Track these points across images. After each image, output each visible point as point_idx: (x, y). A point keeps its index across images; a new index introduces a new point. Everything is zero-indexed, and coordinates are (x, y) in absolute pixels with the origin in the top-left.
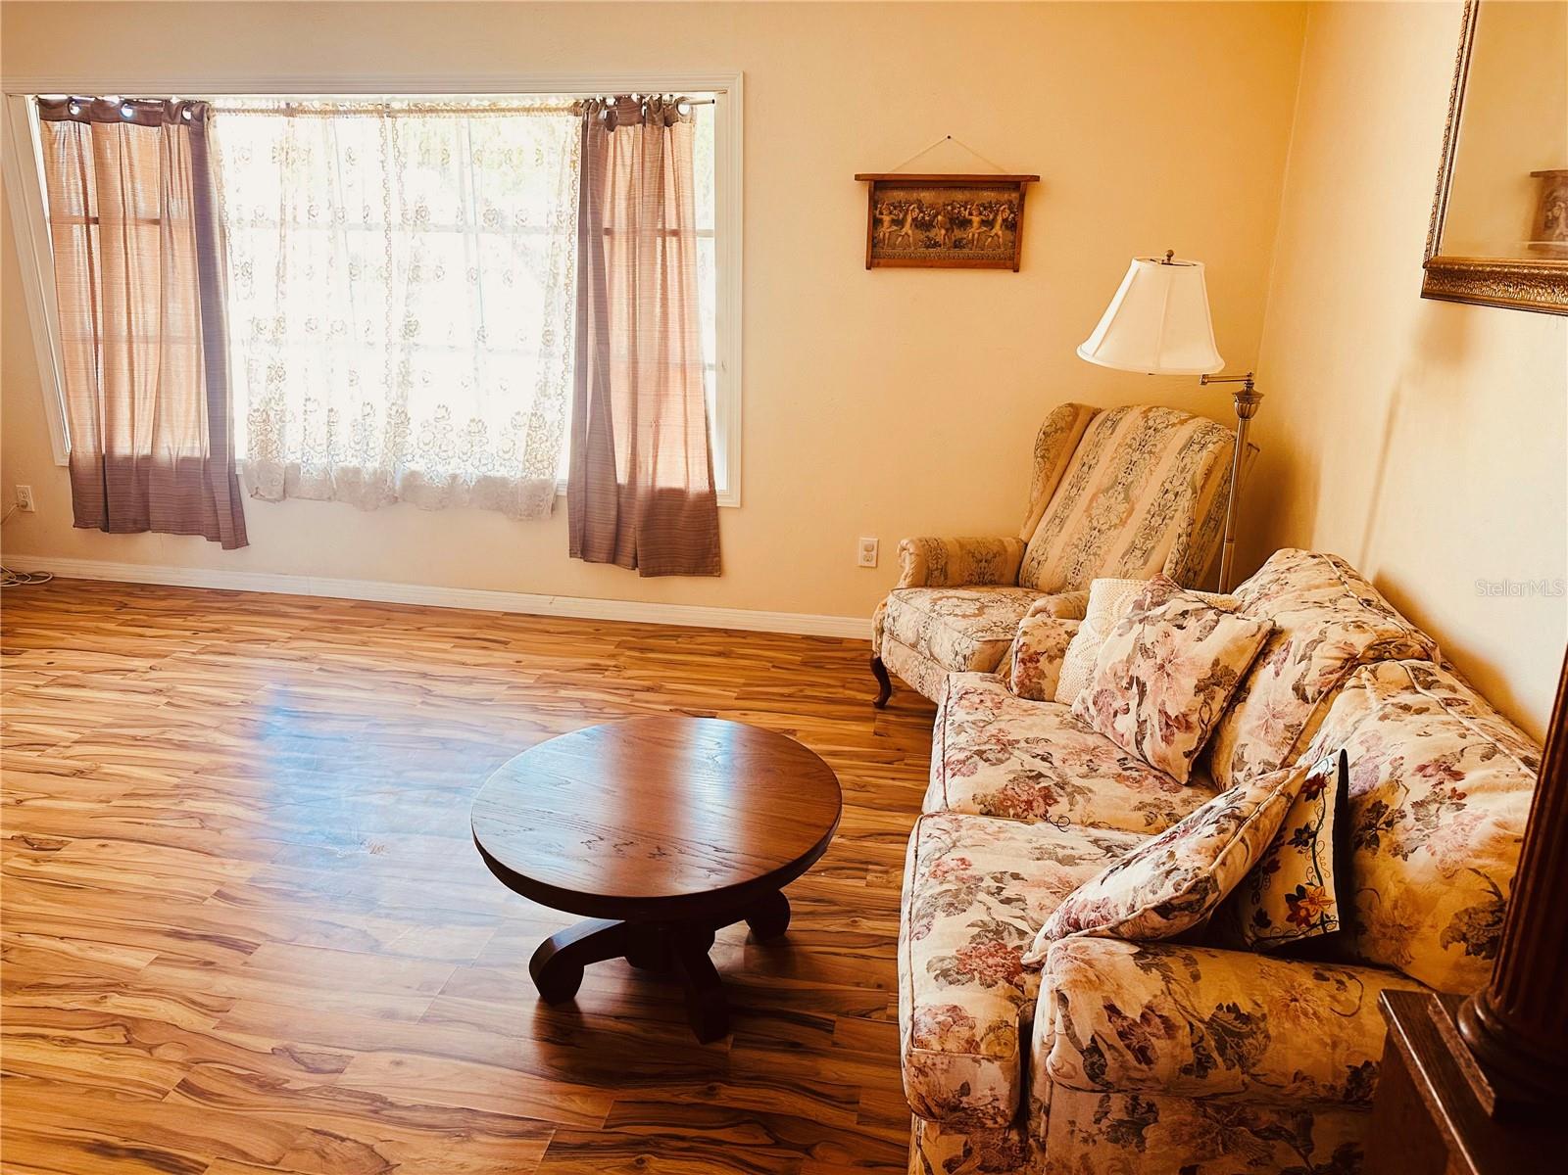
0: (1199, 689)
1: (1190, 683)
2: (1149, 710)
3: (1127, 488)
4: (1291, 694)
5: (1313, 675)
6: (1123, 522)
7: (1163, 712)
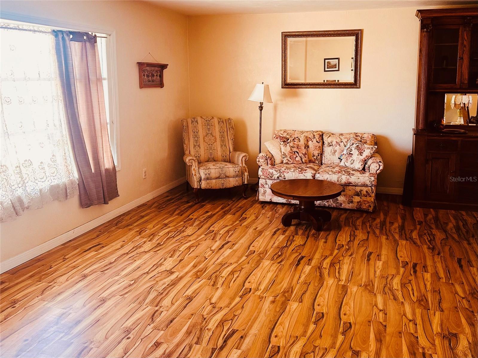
0: (305, 148)
1: (303, 148)
2: (300, 155)
3: (211, 134)
4: (317, 143)
5: (317, 140)
6: (216, 141)
7: (303, 154)
